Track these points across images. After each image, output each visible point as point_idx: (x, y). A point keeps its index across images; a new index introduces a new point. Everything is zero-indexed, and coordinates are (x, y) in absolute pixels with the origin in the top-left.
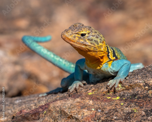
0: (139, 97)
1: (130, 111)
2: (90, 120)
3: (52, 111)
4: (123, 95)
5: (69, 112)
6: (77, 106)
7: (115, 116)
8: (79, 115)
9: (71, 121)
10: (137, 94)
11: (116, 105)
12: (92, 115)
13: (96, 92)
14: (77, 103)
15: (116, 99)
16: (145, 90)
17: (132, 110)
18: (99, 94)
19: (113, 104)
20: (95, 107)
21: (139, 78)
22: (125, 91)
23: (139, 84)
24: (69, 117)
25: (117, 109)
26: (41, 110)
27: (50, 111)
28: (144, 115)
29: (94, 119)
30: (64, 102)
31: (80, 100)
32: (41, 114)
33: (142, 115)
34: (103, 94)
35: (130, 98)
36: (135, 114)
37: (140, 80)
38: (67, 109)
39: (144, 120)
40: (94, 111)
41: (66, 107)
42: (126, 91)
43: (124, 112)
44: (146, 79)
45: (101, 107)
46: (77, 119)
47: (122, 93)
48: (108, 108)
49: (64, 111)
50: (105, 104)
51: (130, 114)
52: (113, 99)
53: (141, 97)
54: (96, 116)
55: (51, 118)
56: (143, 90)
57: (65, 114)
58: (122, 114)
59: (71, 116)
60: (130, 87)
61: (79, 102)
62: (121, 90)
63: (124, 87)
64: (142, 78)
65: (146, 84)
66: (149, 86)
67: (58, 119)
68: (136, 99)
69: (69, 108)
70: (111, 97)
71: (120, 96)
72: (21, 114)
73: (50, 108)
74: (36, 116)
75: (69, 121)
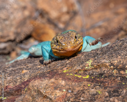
0: (105, 76)
1: (95, 93)
2: (61, 100)
3: (31, 90)
4: (92, 74)
5: (44, 92)
6: (51, 87)
7: (82, 98)
8: (52, 95)
9: (46, 100)
10: (104, 74)
11: (84, 86)
12: (63, 96)
13: (70, 70)
14: (51, 83)
15: (86, 78)
16: (110, 70)
17: (97, 92)
18: (72, 72)
19: (81, 85)
20: (66, 88)
21: (106, 57)
22: (93, 70)
23: (105, 64)
24: (44, 97)
25: (85, 90)
26: (23, 86)
27: (29, 89)
28: (107, 96)
29: (65, 100)
30: (40, 82)
31: (54, 80)
32: (22, 91)
33: (106, 96)
34: (75, 73)
35: (98, 77)
36: (99, 96)
37: (106, 60)
38: (43, 89)
39: (107, 101)
40: (65, 92)
41: (42, 87)
42: (95, 70)
43: (90, 94)
44: (112, 59)
45: (71, 88)
46: (51, 99)
47: (91, 72)
48: (77, 89)
49: (40, 91)
50: (75, 84)
51: (95, 96)
52: (83, 77)
53: (107, 76)
54: (66, 96)
55: (30, 96)
56: (109, 69)
57: (41, 93)
58: (88, 95)
59: (46, 96)
60: (97, 67)
61: (53, 83)
62: (91, 69)
63: (93, 66)
64: (109, 57)
65: (112, 64)
66: (114, 66)
67: (35, 97)
68: (102, 78)
69: (45, 89)
70: (82, 76)
71: (89, 74)
72: (6, 90)
73: (29, 87)
74: (19, 92)
75: (45, 100)
